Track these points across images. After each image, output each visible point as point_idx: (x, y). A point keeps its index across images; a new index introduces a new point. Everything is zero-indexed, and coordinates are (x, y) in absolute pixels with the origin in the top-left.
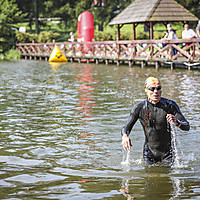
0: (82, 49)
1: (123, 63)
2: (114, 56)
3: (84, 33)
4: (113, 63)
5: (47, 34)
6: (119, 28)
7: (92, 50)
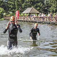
0: (16, 18)
1: (25, 21)
2: (23, 20)
3: (17, 15)
4: (23, 21)
5: (10, 15)
6: (24, 14)
7: (18, 18)
